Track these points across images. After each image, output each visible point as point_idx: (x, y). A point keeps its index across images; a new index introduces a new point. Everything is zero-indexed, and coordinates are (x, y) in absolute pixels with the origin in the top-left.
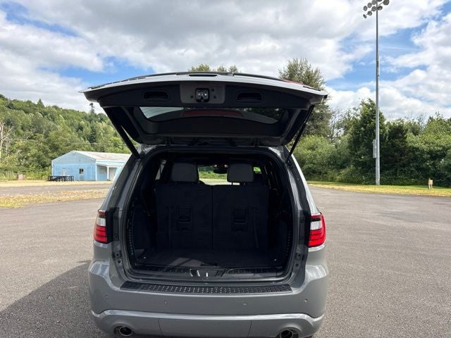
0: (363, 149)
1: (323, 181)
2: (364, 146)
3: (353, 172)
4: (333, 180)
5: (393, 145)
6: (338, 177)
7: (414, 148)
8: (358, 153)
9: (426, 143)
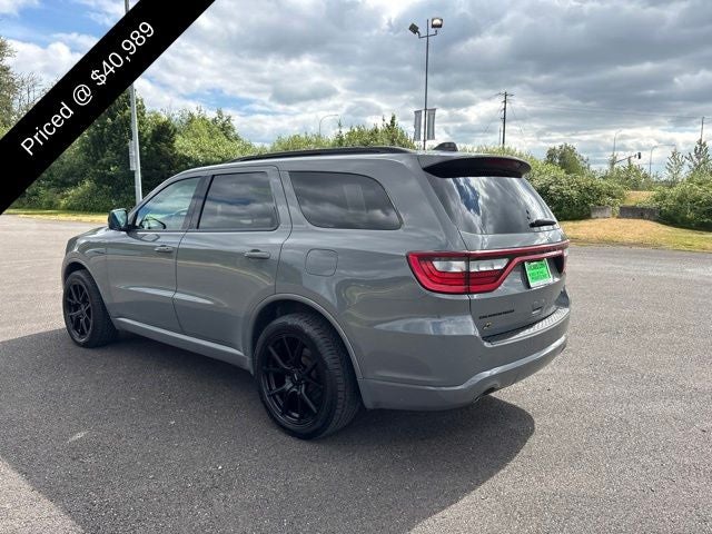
0: (109, 155)
1: (29, 208)
2: (112, 150)
3: (93, 192)
4: (51, 206)
5: (158, 152)
6: (63, 202)
7: (185, 157)
8: (104, 160)
9: (202, 151)
